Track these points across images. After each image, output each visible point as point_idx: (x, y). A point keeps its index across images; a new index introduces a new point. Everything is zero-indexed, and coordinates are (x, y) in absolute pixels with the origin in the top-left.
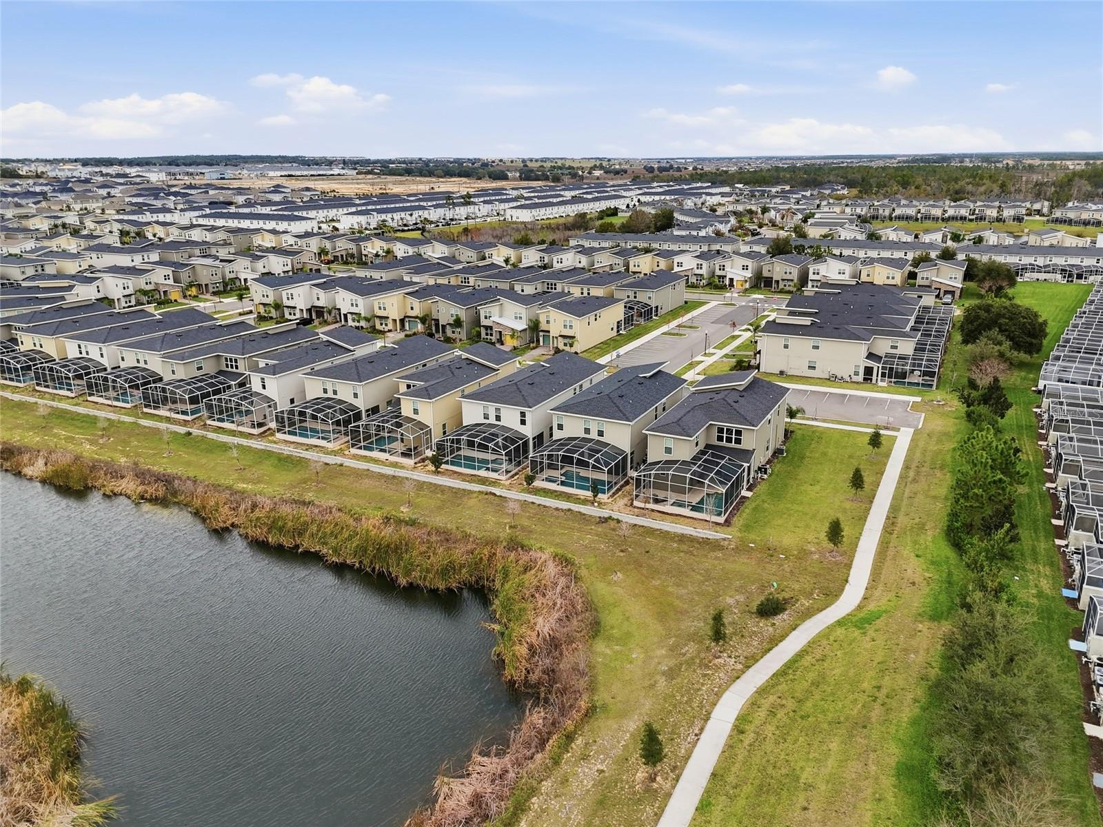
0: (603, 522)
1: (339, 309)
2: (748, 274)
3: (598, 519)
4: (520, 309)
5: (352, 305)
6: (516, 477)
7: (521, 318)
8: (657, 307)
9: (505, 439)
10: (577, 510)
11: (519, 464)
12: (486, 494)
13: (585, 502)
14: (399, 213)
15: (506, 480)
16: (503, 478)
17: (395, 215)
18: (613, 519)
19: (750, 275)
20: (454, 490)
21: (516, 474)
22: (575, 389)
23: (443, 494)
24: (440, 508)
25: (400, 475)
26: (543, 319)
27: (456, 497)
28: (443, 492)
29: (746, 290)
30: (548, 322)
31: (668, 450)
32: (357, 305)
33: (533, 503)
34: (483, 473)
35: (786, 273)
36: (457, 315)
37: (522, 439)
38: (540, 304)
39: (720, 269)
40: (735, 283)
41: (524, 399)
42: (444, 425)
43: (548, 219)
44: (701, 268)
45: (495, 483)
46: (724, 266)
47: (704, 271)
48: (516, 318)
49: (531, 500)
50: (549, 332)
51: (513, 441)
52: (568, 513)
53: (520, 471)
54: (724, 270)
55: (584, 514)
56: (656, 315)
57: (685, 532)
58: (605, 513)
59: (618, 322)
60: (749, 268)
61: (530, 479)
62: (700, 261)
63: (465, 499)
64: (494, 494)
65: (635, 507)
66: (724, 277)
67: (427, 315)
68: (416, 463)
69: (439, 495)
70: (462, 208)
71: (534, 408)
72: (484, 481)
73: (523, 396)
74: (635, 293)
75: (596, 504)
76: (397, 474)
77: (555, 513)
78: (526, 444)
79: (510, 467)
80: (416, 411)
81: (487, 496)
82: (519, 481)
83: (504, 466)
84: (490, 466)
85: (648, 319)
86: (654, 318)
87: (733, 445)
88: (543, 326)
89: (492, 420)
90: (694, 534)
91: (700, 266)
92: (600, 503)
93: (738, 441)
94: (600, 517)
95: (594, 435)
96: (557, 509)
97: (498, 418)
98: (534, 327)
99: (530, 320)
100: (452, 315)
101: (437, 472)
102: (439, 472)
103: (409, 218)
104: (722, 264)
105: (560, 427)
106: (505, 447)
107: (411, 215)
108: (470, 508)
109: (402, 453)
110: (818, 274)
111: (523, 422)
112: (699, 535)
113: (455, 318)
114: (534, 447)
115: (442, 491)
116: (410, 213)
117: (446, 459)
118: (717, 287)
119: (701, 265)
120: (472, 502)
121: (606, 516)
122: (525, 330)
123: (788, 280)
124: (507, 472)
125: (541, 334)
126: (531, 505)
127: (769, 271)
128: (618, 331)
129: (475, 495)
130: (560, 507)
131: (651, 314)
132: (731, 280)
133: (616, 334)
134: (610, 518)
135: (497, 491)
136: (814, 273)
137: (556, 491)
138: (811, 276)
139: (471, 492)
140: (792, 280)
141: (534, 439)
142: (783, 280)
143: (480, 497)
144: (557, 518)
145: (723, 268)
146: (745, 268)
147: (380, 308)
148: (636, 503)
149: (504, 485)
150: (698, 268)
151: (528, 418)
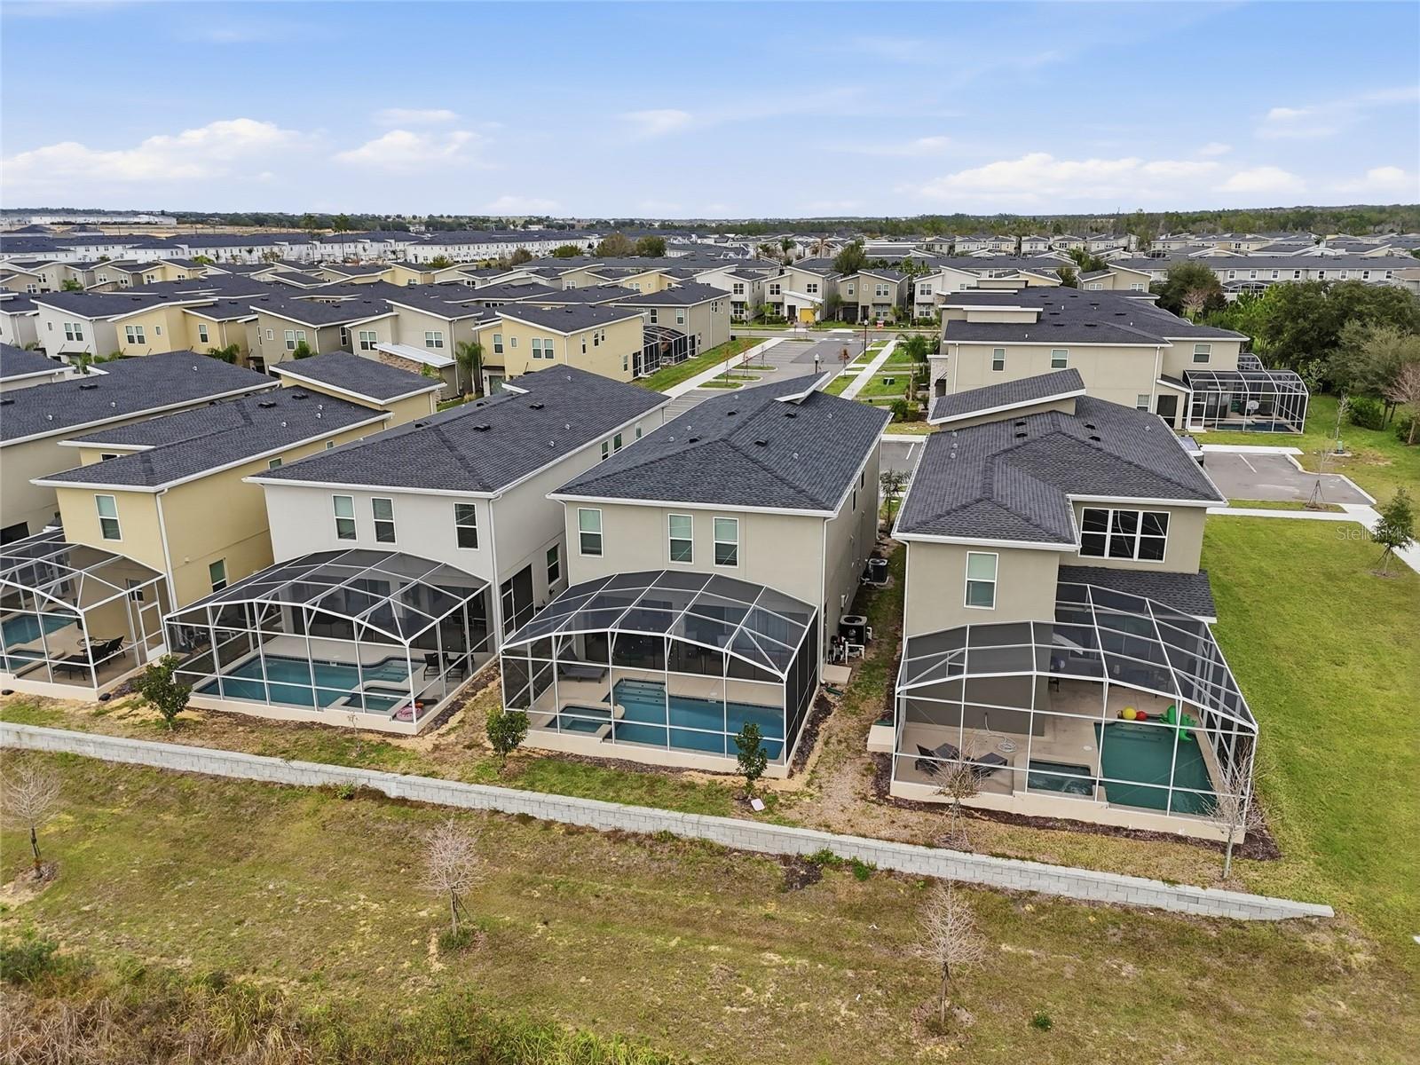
0: (805, 881)
1: (43, 350)
2: (818, 298)
3: (781, 870)
4: (438, 325)
5: (69, 336)
6: (453, 721)
7: (439, 344)
8: (693, 338)
9: (413, 595)
10: (692, 834)
11: (463, 669)
12: (350, 797)
13: (712, 799)
14: (228, 249)
15: (422, 733)
16: (411, 728)
17: (221, 251)
18: (838, 865)
19: (820, 300)
20: (230, 792)
21: (455, 707)
22: (605, 447)
23: (185, 811)
24: (161, 876)
25: (39, 744)
26: (487, 343)
27: (237, 819)
28: (186, 801)
29: (817, 323)
30: (499, 349)
31: (981, 593)
32: (80, 337)
33: (525, 819)
34: (336, 715)
35: (879, 293)
36: (301, 343)
37: (465, 592)
38: (479, 318)
39: (772, 293)
40: (797, 314)
41: (467, 467)
42: (216, 568)
43: (472, 261)
44: (741, 292)
45: (379, 750)
46: (778, 286)
47: (745, 297)
48: (429, 343)
49: (514, 808)
50: (502, 369)
51: (438, 600)
52: (664, 851)
53: (466, 695)
54: (778, 293)
55: (723, 852)
56: (693, 353)
57: (1135, 900)
58: (805, 841)
59: (635, 355)
60: (819, 289)
61: (507, 732)
62: (739, 280)
63: (268, 825)
64: (379, 796)
65: (900, 804)
66: (779, 305)
67: (235, 348)
68: (106, 698)
69: (168, 818)
70: (336, 246)
71: (499, 491)
72: (338, 746)
73: (462, 459)
74: (653, 312)
75: (758, 804)
76: (26, 744)
77: (614, 855)
78: (479, 606)
79: (432, 686)
80: (110, 529)
81: (351, 807)
82: (466, 735)
83: (413, 683)
84: (359, 689)
85: (681, 358)
86: (690, 356)
87: (1135, 562)
88: (489, 357)
89: (366, 539)
90: (1172, 905)
91: (739, 289)
92: (771, 801)
93: (1153, 549)
94: (785, 859)
95: (703, 562)
96: (617, 836)
97: (385, 531)
98: (471, 359)
99: (461, 345)
100: (290, 345)
101: (173, 727)
102: (181, 726)
103: (245, 254)
104: (775, 283)
105: (591, 544)
106: (412, 623)
107: (250, 252)
108: (283, 864)
109: (56, 669)
110: (929, 293)
111: (467, 539)
112: (1193, 909)
113: (296, 346)
114: (507, 614)
115: (185, 799)
116: (248, 248)
117: (210, 677)
118: (772, 321)
119: (741, 286)
120: (298, 833)
121: (810, 851)
122: (450, 367)
123: (882, 305)
124: (424, 703)
125: (486, 374)
126: (519, 831)
127: (851, 292)
128: (635, 374)
129: (307, 805)
130: (629, 826)
131: (685, 350)
132: (792, 309)
133: (632, 378)
134: (825, 858)
135: (391, 784)
136: (922, 292)
137: (601, 763)
138: (918, 298)
139: (292, 792)
140: (890, 305)
141: (505, 587)
142: (874, 305)
143: (328, 810)
144: (626, 874)
145: (776, 290)
146: (812, 288)
147: (131, 340)
148: (899, 788)
149: (414, 756)
150: (736, 292)
151: (484, 524)
